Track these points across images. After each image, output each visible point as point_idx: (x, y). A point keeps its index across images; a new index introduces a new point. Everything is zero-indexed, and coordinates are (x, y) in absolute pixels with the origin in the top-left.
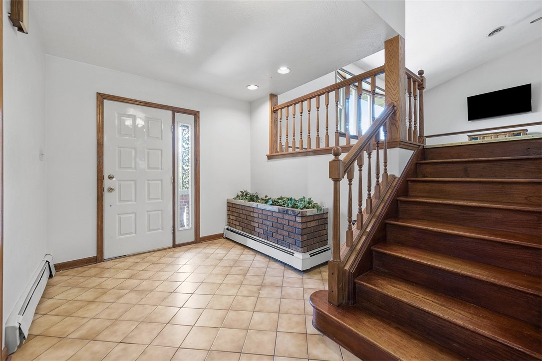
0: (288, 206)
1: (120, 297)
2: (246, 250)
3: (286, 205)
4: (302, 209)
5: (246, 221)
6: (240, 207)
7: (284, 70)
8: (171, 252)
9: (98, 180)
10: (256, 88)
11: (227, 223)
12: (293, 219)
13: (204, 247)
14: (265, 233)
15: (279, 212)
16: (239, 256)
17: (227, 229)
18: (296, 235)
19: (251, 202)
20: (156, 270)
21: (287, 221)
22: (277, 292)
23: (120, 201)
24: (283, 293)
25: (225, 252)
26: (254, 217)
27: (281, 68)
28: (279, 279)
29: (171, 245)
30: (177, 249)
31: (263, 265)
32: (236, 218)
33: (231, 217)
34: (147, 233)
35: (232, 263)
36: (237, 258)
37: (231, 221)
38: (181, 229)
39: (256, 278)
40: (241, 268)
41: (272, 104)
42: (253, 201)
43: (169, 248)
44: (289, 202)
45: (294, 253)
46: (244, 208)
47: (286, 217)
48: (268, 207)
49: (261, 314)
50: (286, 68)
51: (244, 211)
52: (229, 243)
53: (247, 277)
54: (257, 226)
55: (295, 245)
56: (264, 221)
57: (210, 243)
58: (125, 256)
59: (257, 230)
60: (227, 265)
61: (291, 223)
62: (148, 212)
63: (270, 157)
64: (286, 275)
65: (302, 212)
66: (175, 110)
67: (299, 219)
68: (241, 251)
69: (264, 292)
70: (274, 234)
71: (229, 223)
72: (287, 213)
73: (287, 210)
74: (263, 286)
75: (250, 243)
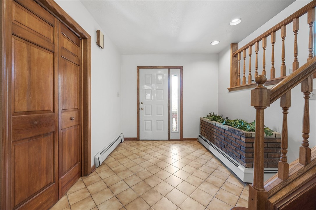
0: (237, 127)
1: (135, 159)
2: (208, 152)
3: (235, 126)
4: (249, 131)
5: (209, 133)
6: (207, 124)
7: (236, 22)
8: (166, 143)
9: (137, 104)
10: (218, 42)
11: (200, 133)
12: (239, 137)
13: (183, 144)
14: (220, 144)
15: (229, 130)
16: (201, 155)
17: (200, 136)
18: (241, 151)
19: (213, 121)
20: (155, 150)
21: (235, 139)
22: (214, 191)
23: (146, 114)
24: (218, 193)
25: (194, 150)
26: (214, 131)
27: (233, 21)
28: (221, 181)
29: (167, 139)
30: (170, 142)
31: (214, 166)
32: (205, 131)
33: (202, 129)
34: (157, 131)
35: (193, 158)
36: (199, 156)
37: (202, 132)
38: (172, 131)
39: (204, 174)
40: (198, 163)
41: (232, 51)
42: (215, 120)
43: (167, 141)
44: (239, 124)
45: (238, 165)
46: (208, 125)
47: (234, 135)
48: (222, 126)
49: (193, 201)
50: (238, 19)
51: (209, 127)
52: (199, 145)
53: (198, 170)
54: (215, 138)
55: (240, 159)
56: (220, 135)
57: (188, 143)
58: (147, 140)
59: (216, 140)
60: (190, 158)
61: (237, 141)
62: (157, 120)
63: (230, 90)
64: (229, 180)
65: (246, 134)
66: (169, 68)
67: (243, 139)
68: (204, 152)
69: (204, 187)
70: (226, 146)
71: (201, 133)
72: (234, 133)
73: (234, 130)
74: (206, 181)
75: (211, 149)
